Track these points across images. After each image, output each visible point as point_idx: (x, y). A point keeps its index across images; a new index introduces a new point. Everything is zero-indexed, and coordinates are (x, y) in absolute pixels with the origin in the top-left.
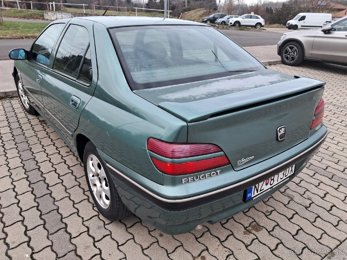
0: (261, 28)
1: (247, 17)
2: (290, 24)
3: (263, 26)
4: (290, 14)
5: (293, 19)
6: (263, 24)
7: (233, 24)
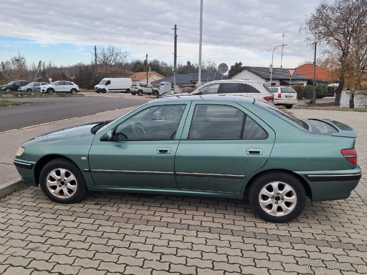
0: (77, 93)
1: (60, 84)
2: (98, 88)
3: (79, 91)
4: (92, 79)
5: (100, 84)
6: (78, 89)
7: (46, 91)
